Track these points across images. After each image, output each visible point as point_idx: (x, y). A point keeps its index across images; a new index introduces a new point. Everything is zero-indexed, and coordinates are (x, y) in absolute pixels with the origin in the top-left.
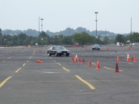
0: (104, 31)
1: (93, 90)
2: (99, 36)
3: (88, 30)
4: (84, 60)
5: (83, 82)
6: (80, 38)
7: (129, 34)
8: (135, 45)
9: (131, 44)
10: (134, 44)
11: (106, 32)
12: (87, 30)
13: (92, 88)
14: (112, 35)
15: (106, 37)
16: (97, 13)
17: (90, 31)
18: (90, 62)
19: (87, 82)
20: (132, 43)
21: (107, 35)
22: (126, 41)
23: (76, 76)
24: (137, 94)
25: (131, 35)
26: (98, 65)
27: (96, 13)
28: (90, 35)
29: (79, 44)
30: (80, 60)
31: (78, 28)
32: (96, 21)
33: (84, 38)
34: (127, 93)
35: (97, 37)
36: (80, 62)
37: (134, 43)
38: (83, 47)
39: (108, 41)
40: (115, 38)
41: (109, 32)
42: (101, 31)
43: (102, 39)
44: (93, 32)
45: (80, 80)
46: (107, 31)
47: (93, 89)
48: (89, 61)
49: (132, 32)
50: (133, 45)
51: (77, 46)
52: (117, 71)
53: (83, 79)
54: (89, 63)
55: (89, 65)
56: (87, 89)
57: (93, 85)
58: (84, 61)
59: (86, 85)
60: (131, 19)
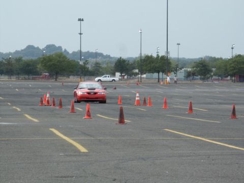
1: (85, 154)
2: (86, 61)
3: (65, 50)
4: (62, 103)
5: (64, 140)
6: (51, 63)
7: (136, 58)
8: (146, 78)
9: (140, 75)
10: (144, 76)
11: (96, 55)
12: (63, 50)
13: (83, 150)
14: (108, 59)
15: (97, 64)
16: (83, 20)
17: (68, 53)
18: (73, 106)
19: (72, 139)
20: (142, 74)
21: (99, 60)
22: (132, 70)
23: (51, 129)
24: (161, 159)
25: (141, 60)
26: (88, 111)
27: (80, 20)
28: (69, 57)
29: (50, 75)
30: (54, 102)
31: (47, 46)
32: (80, 34)
33: (58, 64)
34: (143, 159)
35: (81, 63)
36: (54, 105)
37: (145, 74)
38: (56, 80)
39: (101, 70)
40: (113, 65)
41: (101, 55)
42: (88, 52)
43: (89, 67)
44: (74, 53)
45: (60, 137)
46: (99, 52)
47: (84, 152)
48: (71, 105)
49: (143, 55)
50: (143, 78)
51: (45, 77)
52: (121, 121)
53: (65, 135)
54: (70, 107)
55: (70, 111)
56: (75, 152)
57: (83, 145)
58: (61, 105)
59: (72, 145)
60: (140, 31)
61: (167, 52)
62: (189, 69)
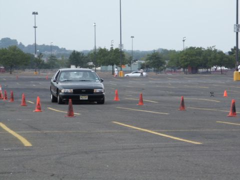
0: (50, 45)
1: (28, 148)
2: (41, 54)
3: (21, 44)
4: (14, 96)
5: (10, 134)
6: (6, 56)
7: (91, 51)
8: (101, 71)
9: (94, 68)
10: (99, 68)
11: (52, 48)
12: (19, 43)
13: (27, 143)
14: (63, 52)
15: (52, 57)
16: (37, 14)
17: (23, 46)
18: (24, 99)
19: (18, 133)
20: (96, 67)
21: (55, 53)
22: (86, 63)
24: (103, 153)
25: (95, 53)
26: (39, 104)
27: (34, 13)
28: (25, 51)
29: (5, 68)
30: (6, 95)
31: (2, 39)
32: (35, 27)
33: (13, 57)
34: (86, 153)
35: (36, 56)
36: (6, 98)
37: (100, 66)
38: (11, 73)
39: (56, 63)
40: (68, 58)
41: (56, 48)
42: (44, 45)
43: (45, 60)
44: (29, 46)
45: (6, 131)
47: (28, 147)
49: (97, 48)
50: (98, 71)
52: (71, 114)
53: (12, 129)
54: (22, 100)
55: (22, 104)
56: (18, 147)
57: (28, 140)
58: (12, 98)
59: (17, 139)
60: (94, 25)
61: (121, 45)
62: (143, 62)
